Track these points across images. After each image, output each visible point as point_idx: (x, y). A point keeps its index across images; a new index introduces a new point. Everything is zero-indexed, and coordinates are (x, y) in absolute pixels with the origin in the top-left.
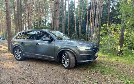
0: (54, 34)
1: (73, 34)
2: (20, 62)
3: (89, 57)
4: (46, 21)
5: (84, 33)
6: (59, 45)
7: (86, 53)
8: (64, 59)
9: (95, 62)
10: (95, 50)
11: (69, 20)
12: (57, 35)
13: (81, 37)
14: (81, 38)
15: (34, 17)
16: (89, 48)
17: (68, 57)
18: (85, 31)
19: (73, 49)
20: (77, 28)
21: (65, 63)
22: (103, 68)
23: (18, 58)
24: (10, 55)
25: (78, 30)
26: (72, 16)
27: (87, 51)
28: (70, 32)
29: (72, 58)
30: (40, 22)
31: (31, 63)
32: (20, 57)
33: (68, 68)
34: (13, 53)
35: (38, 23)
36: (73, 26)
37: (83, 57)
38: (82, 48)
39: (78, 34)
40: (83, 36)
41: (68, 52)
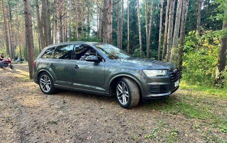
0: (103, 50)
1: (136, 50)
2: (49, 96)
3: (162, 89)
4: (89, 28)
5: (155, 47)
6: (111, 68)
7: (158, 81)
8: (120, 92)
9: (175, 98)
10: (175, 76)
11: (128, 25)
12: (109, 51)
13: (150, 54)
14: (150, 56)
15: (70, 21)
16: (164, 73)
17: (127, 88)
18: (157, 43)
19: (136, 75)
20: (142, 39)
21: (122, 99)
22: (187, 106)
23: (46, 89)
24: (33, 85)
25: (144, 42)
26: (134, 17)
27: (160, 79)
28: (131, 47)
29: (134, 90)
30: (80, 29)
31: (67, 99)
32: (50, 89)
33: (128, 107)
34: (38, 82)
35: (77, 31)
36: (136, 36)
37: (153, 89)
38: (152, 74)
39: (144, 49)
40: (153, 52)
41: (127, 80)
